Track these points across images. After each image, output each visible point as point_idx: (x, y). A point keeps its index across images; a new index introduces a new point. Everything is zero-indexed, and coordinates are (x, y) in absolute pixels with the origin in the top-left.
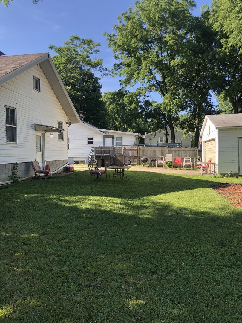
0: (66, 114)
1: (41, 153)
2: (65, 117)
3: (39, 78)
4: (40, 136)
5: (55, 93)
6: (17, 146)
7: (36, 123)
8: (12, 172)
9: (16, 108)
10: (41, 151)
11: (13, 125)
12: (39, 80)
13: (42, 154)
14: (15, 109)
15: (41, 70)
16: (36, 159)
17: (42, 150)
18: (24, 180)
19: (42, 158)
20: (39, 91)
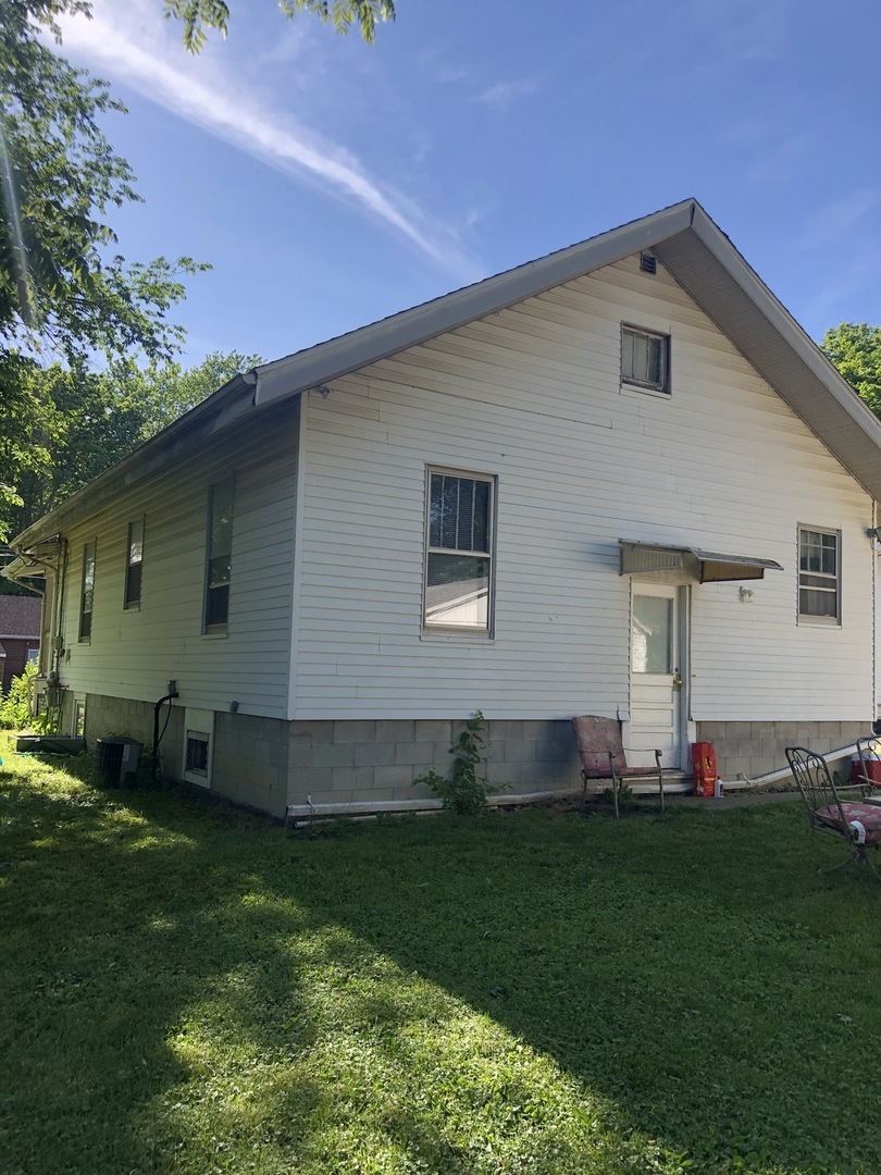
0: (866, 488)
1: (669, 680)
2: (860, 505)
3: (667, 331)
4: (670, 601)
5: (779, 392)
6: (491, 641)
7: (632, 536)
8: (453, 757)
9: (495, 477)
10: (669, 672)
11: (477, 549)
12: (668, 338)
13: (679, 686)
14: (491, 480)
15: (681, 294)
16: (623, 707)
17: (675, 665)
18: (522, 806)
19: (674, 706)
20: (667, 390)
